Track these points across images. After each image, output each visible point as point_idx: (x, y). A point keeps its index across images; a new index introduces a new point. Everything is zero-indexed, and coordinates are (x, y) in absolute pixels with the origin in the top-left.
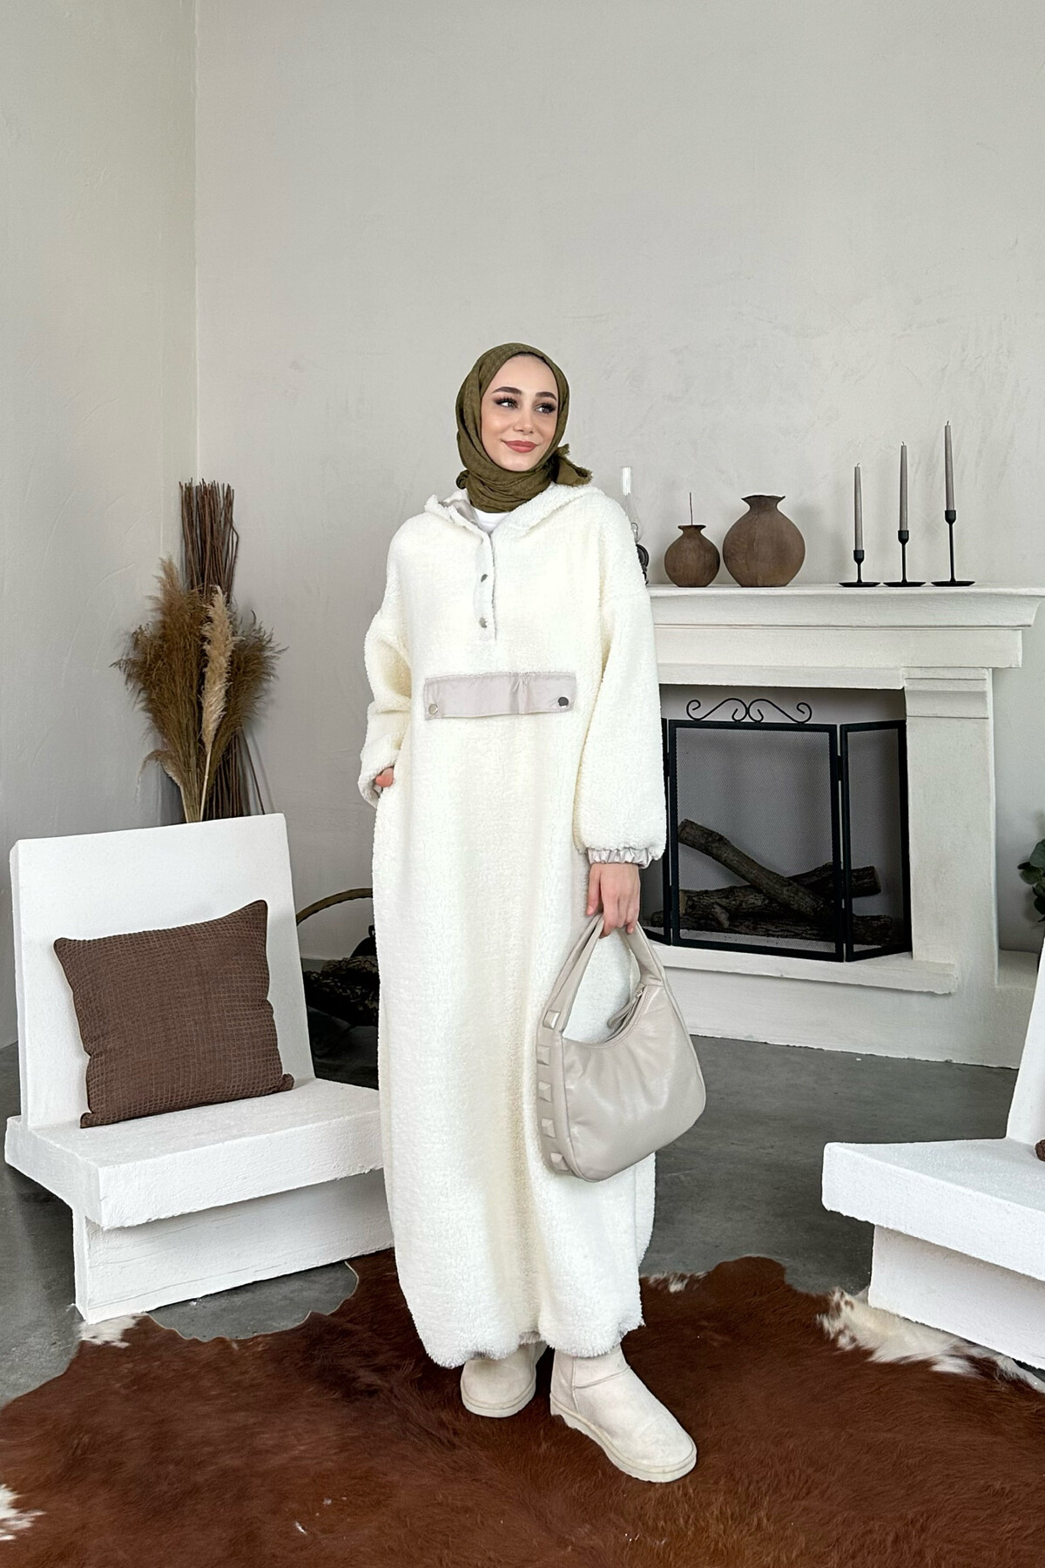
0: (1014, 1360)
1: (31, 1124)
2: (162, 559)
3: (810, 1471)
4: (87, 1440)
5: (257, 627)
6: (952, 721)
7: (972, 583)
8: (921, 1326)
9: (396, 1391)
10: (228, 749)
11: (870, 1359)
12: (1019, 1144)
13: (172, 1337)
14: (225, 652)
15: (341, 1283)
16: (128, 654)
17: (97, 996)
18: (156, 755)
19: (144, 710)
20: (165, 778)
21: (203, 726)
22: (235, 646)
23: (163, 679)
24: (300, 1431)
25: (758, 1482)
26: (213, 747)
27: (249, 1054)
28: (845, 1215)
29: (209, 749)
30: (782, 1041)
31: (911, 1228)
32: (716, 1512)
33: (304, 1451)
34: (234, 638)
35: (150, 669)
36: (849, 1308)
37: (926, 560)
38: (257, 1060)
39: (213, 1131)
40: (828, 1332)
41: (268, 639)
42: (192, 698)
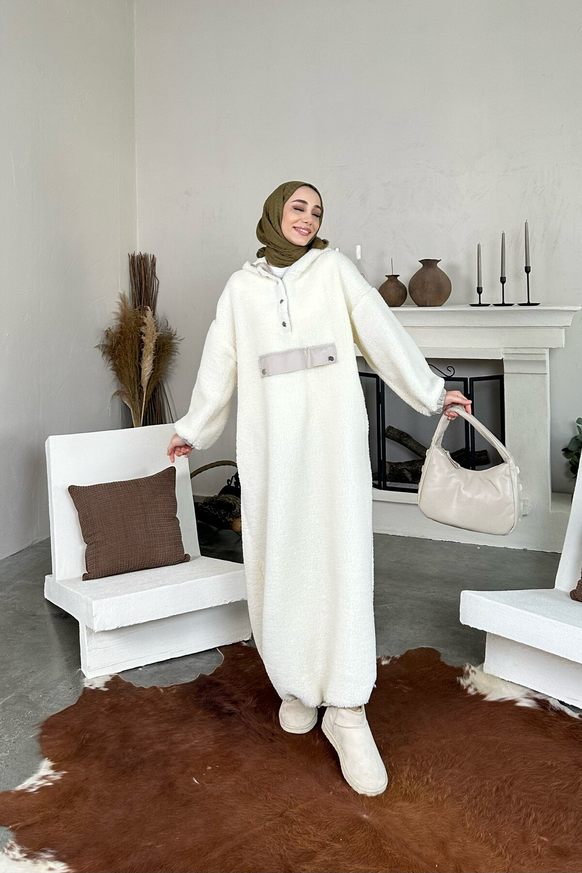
0: (558, 700)
1: (57, 578)
2: (119, 293)
3: (454, 755)
4: (88, 736)
5: (169, 328)
6: (528, 375)
7: (539, 304)
8: (510, 683)
9: (243, 714)
10: (155, 390)
11: (485, 699)
12: (560, 591)
13: (130, 686)
14: (153, 340)
15: (215, 659)
16: (103, 342)
17: (90, 515)
18: (118, 393)
19: (112, 370)
20: (123, 404)
21: (142, 378)
22: (158, 337)
23: (121, 355)
24: (195, 733)
25: (427, 760)
26: (147, 389)
27: (167, 543)
28: (471, 627)
29: (145, 390)
30: (438, 538)
31: (505, 633)
32: (406, 775)
33: (197, 743)
34: (157, 333)
35: (115, 349)
36: (474, 673)
37: (515, 292)
38: (171, 547)
39: (150, 582)
40: (463, 686)
41: (174, 334)
42: (136, 364)
